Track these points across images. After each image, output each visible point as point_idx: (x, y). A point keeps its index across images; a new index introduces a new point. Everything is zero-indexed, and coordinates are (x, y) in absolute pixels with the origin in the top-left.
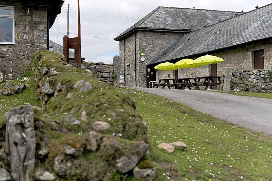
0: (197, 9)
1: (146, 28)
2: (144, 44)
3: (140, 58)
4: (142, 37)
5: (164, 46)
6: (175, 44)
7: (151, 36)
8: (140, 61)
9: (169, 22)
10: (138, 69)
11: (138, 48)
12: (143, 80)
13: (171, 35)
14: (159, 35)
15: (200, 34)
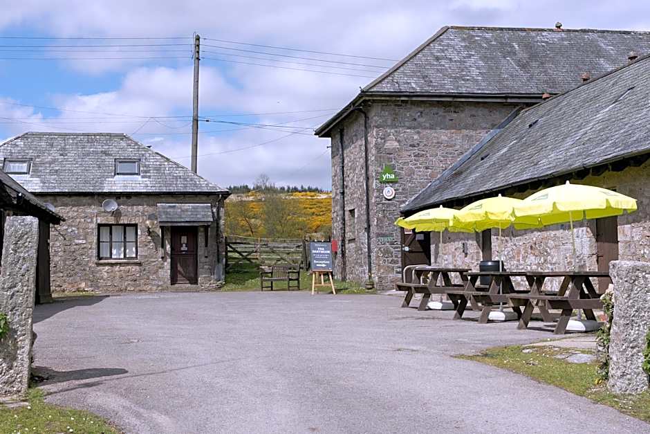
0: (569, 31)
1: (398, 94)
2: (392, 144)
3: (380, 190)
4: (385, 121)
5: (458, 147)
6: (493, 143)
7: (415, 119)
8: (378, 199)
9: (475, 72)
10: (375, 223)
11: (373, 158)
12: (390, 259)
13: (480, 113)
14: (441, 113)
15: (569, 104)
